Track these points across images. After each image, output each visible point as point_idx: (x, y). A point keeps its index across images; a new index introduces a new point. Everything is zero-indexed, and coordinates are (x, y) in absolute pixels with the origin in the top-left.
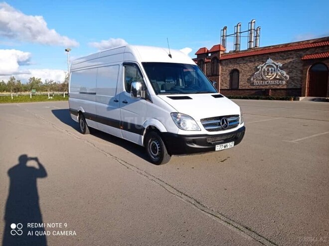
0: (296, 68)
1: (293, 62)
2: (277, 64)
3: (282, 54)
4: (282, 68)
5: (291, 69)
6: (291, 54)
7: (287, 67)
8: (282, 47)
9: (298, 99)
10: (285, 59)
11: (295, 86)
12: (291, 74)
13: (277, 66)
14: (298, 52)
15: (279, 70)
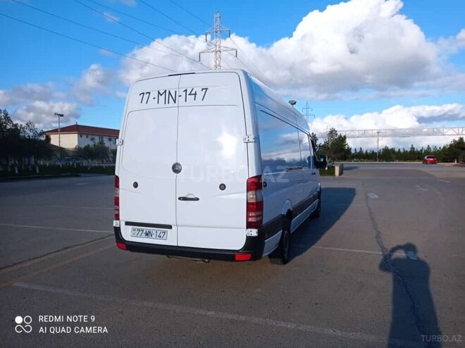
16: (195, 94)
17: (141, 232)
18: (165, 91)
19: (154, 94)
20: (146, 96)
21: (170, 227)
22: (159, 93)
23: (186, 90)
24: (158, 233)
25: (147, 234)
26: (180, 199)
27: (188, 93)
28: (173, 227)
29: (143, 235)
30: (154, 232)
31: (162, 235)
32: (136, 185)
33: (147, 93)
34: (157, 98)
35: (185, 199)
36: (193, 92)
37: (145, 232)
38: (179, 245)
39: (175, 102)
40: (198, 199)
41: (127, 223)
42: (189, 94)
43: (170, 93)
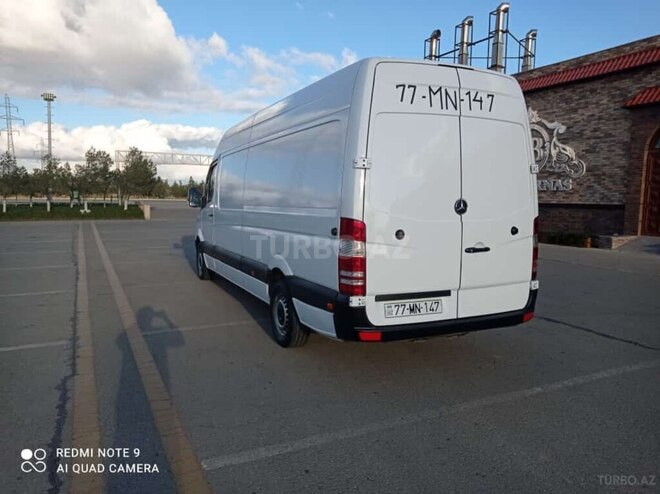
0: (610, 135)
1: (600, 118)
2: (550, 125)
3: (567, 93)
4: (564, 139)
5: (592, 142)
6: (593, 91)
7: (581, 133)
8: (566, 70)
9: (608, 244)
10: (575, 111)
11: (603, 197)
12: (591, 157)
13: (550, 132)
14: (616, 84)
15: (555, 146)
16: (481, 101)
17: (401, 309)
18: (440, 89)
19: (422, 91)
20: (409, 92)
21: (447, 293)
22: (430, 90)
23: (469, 93)
24: (429, 304)
25: (412, 310)
26: (468, 251)
27: (472, 97)
28: (452, 293)
29: (407, 312)
30: (422, 304)
31: (434, 306)
32: (399, 234)
33: (409, 86)
34: (428, 97)
35: (475, 250)
36: (478, 98)
37: (407, 307)
38: (460, 317)
39: (456, 107)
40: (487, 249)
41: (379, 298)
42: (474, 100)
43: (447, 93)
